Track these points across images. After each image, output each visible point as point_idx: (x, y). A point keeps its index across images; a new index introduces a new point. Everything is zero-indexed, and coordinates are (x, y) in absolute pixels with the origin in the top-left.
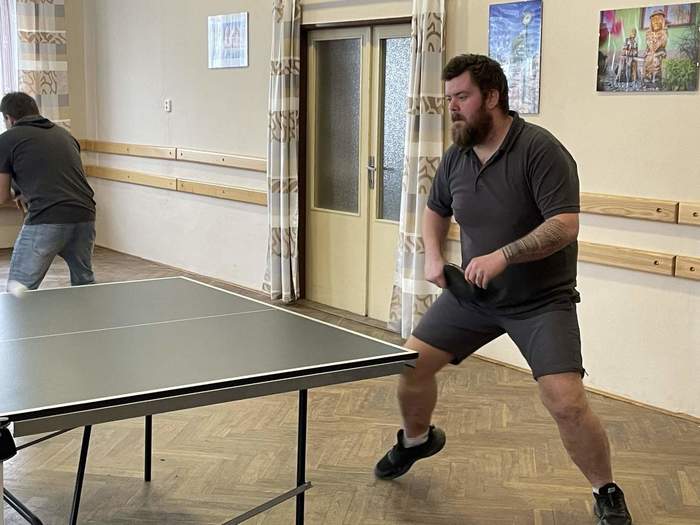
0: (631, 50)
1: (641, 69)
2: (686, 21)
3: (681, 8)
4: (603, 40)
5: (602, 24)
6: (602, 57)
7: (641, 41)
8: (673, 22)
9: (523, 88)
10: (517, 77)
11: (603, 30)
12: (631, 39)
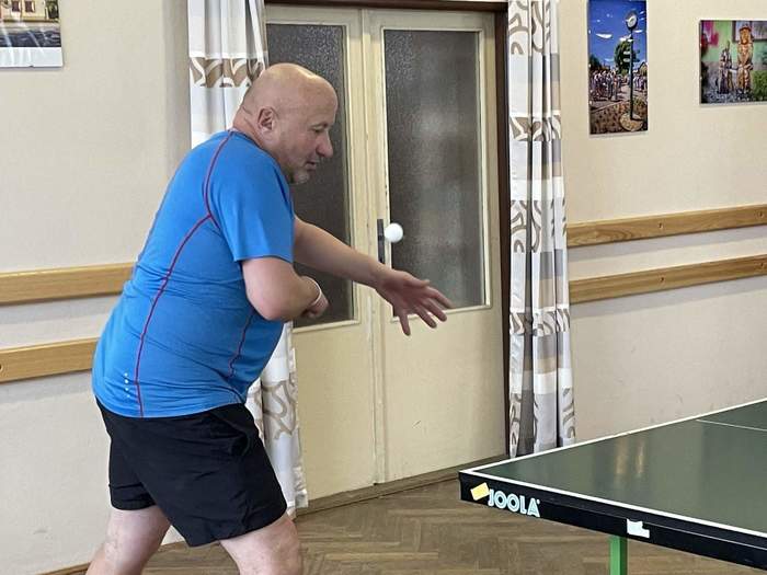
0: (727, 62)
1: (735, 80)
2: (765, 36)
3: (761, 24)
4: (703, 51)
5: (703, 37)
6: (704, 68)
8: (756, 36)
9: (632, 101)
10: (623, 89)
11: (703, 40)
12: (727, 50)
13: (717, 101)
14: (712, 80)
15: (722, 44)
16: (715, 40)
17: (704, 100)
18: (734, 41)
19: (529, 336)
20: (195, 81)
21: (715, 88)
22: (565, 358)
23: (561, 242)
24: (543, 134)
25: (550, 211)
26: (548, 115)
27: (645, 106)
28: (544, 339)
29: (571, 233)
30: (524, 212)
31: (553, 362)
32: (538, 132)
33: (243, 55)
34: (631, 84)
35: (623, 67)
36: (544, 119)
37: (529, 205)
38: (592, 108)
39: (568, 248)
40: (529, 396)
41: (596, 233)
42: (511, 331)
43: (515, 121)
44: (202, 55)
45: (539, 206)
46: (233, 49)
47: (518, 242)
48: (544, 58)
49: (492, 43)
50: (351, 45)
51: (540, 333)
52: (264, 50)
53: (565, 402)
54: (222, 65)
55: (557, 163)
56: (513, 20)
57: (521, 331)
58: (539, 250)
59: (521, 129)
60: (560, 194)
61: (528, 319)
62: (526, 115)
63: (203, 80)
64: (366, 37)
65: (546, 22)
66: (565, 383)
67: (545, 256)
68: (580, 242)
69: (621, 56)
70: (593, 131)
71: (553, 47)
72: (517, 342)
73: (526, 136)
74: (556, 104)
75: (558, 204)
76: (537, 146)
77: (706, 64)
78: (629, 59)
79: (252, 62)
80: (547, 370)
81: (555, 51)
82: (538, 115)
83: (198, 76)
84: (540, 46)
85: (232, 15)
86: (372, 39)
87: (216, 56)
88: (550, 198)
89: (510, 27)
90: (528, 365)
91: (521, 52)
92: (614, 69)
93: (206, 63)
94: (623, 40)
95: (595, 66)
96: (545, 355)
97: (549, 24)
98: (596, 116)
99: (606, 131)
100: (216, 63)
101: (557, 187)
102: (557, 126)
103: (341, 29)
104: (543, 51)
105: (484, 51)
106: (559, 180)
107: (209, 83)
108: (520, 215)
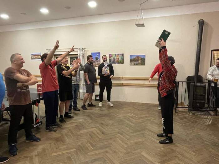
0: (114, 59)
1: (116, 61)
2: (122, 55)
3: (121, 54)
4: (110, 57)
5: (110, 56)
6: (110, 60)
7: (116, 58)
10: (97, 62)
14: (111, 61)
15: (113, 57)
16: (112, 56)
35: (96, 60)
69: (96, 58)
92: (95, 60)
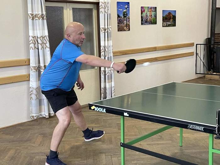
1: (148, 20)
2: (155, 10)
8: (153, 10)
9: (126, 24)
10: (125, 21)
11: (142, 11)
12: (147, 13)
13: (145, 24)
14: (143, 20)
17: (142, 24)
18: (148, 11)
19: (105, 75)
20: (30, 19)
21: (144, 21)
22: (113, 80)
23: (112, 55)
24: (108, 31)
25: (109, 48)
26: (109, 27)
27: (129, 25)
28: (108, 76)
29: (114, 53)
30: (104, 48)
31: (110, 80)
32: (106, 31)
33: (40, 13)
34: (126, 20)
36: (108, 28)
37: (105, 47)
38: (118, 26)
39: (113, 56)
40: (105, 88)
41: (119, 53)
42: (101, 74)
43: (101, 29)
44: (31, 13)
45: (107, 47)
46: (38, 12)
47: (102, 55)
48: (107, 14)
49: (96, 11)
50: (65, 11)
51: (107, 74)
52: (45, 12)
53: (113, 89)
54: (36, 15)
55: (111, 38)
56: (101, 6)
57: (103, 74)
58: (107, 57)
59: (103, 30)
60: (111, 44)
61: (105, 72)
62: (104, 27)
63: (31, 19)
64: (68, 9)
65: (108, 6)
66: (113, 85)
67: (108, 58)
68: (116, 55)
70: (118, 31)
71: (109, 12)
72: (102, 76)
73: (104, 32)
74: (110, 25)
75: (111, 46)
76: (106, 34)
77: (142, 16)
78: (126, 15)
79: (43, 14)
80: (109, 82)
81: (110, 13)
82: (106, 27)
83: (30, 18)
84: (106, 12)
85: (38, 4)
86: (70, 10)
87: (34, 13)
88: (109, 45)
89: (100, 8)
90: (105, 81)
91: (102, 13)
93: (32, 15)
94: (124, 11)
95: (119, 16)
96: (109, 79)
97: (108, 7)
98: (119, 27)
99: (121, 31)
100: (34, 15)
101: (111, 43)
102: (111, 30)
103: (63, 8)
104: (107, 13)
105: (94, 13)
106: (111, 41)
107: (33, 19)
108: (103, 49)
